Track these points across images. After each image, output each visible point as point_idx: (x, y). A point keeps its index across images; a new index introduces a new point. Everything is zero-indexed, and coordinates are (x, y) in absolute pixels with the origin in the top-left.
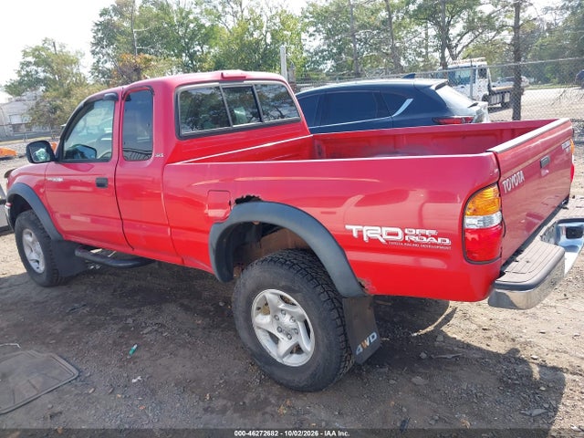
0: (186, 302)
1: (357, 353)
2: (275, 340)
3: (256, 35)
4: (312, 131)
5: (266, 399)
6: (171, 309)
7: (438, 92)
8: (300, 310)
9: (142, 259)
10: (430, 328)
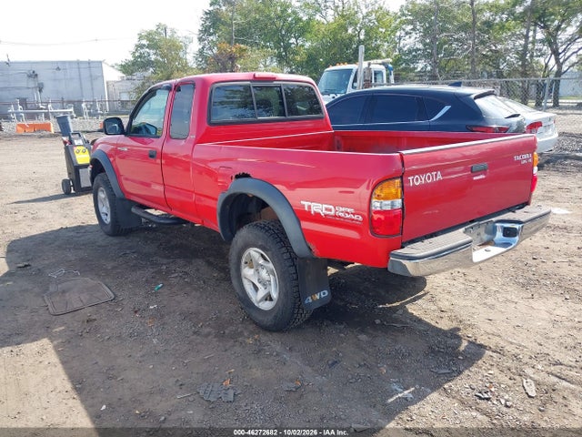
0: (212, 259)
1: (306, 302)
2: (256, 289)
3: (350, 31)
4: (334, 128)
5: (242, 332)
6: (200, 263)
7: (477, 101)
8: (271, 265)
9: (178, 219)
10: (398, 304)
